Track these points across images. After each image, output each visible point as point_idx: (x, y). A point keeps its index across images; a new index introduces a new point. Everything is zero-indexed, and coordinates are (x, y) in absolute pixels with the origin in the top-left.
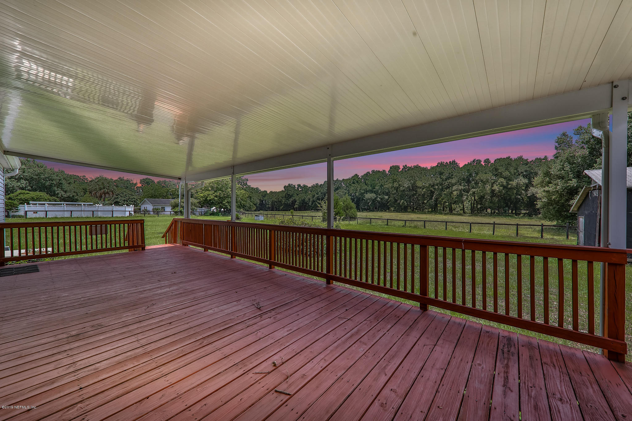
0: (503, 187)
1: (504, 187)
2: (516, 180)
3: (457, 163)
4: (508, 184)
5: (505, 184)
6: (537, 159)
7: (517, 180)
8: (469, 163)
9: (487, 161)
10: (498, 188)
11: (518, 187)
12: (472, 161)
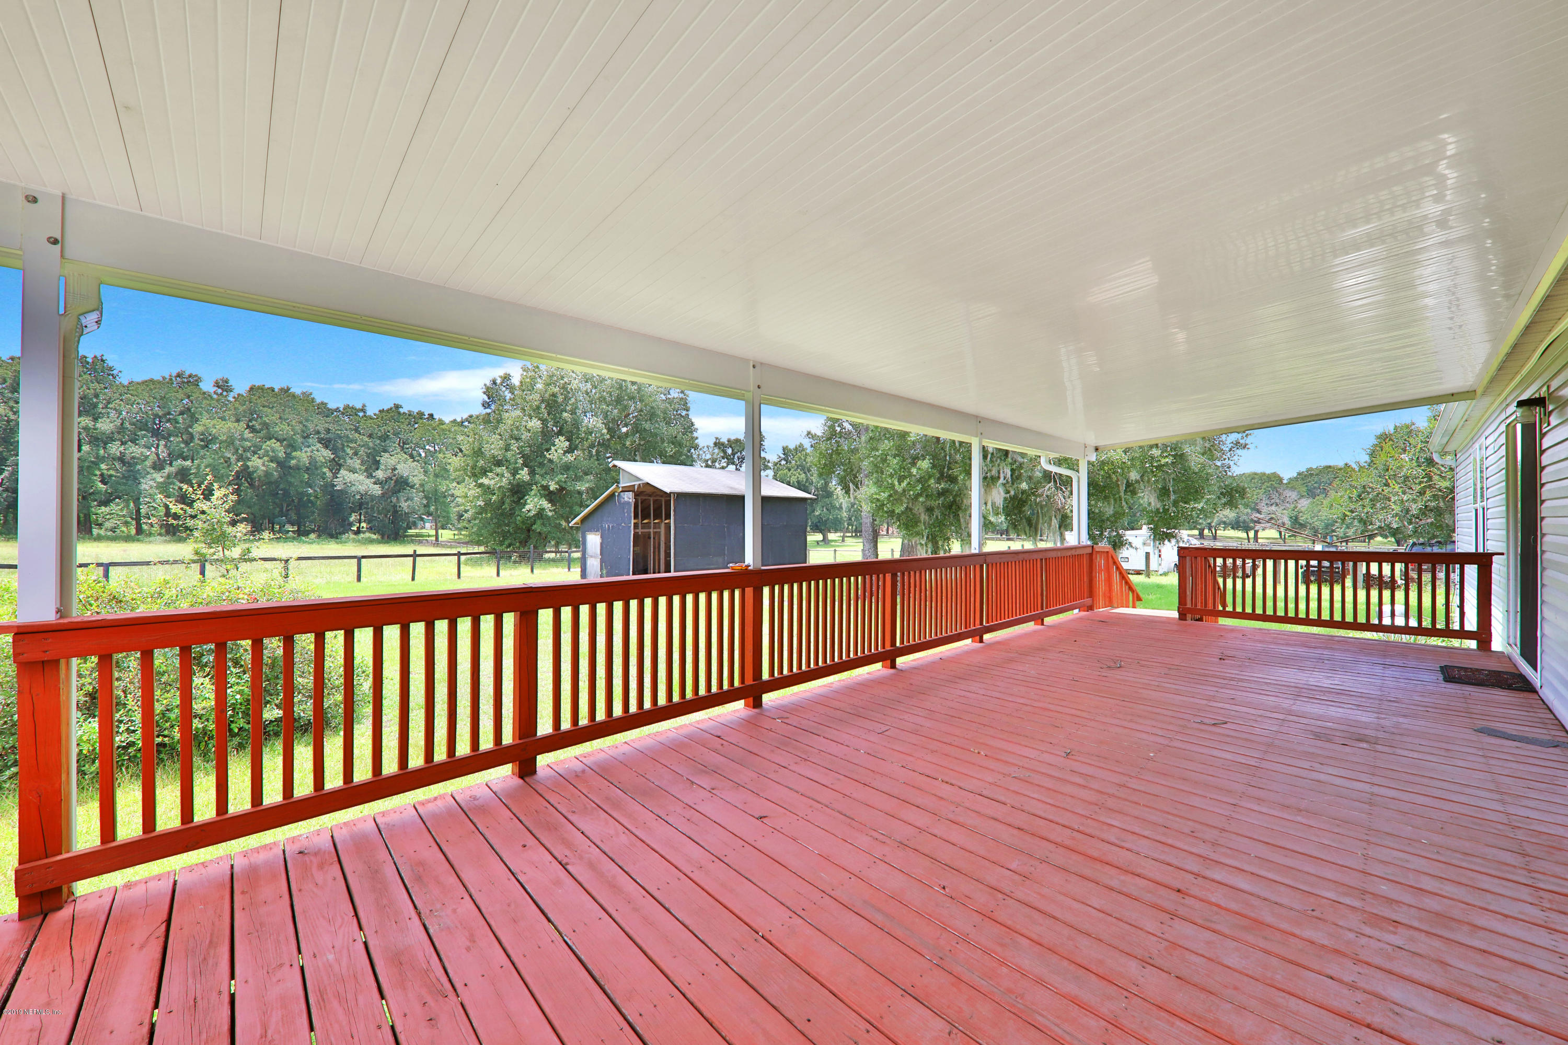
0: (278, 463)
1: (281, 464)
2: (308, 450)
3: (111, 369)
4: (288, 456)
5: (281, 455)
6: (347, 407)
7: (310, 449)
8: (164, 378)
9: (223, 386)
10: (263, 465)
11: (312, 467)
12: (174, 374)
